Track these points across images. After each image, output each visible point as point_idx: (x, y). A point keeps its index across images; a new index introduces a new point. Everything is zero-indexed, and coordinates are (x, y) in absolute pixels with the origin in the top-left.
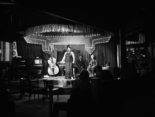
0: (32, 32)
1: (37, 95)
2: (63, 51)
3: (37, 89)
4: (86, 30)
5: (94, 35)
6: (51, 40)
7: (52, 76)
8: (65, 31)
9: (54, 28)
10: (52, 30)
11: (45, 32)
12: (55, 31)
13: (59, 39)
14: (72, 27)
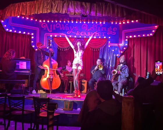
0: (16, 13)
1: (21, 123)
2: (67, 48)
3: (21, 112)
4: (114, 12)
5: (126, 22)
6: (47, 27)
7: (48, 91)
8: (75, 13)
9: (55, 6)
10: (51, 10)
11: (39, 13)
12: (57, 12)
13: (62, 27)
14: (88, 5)
